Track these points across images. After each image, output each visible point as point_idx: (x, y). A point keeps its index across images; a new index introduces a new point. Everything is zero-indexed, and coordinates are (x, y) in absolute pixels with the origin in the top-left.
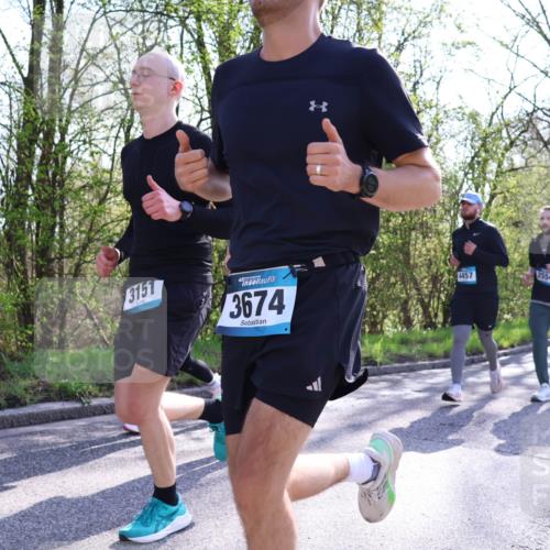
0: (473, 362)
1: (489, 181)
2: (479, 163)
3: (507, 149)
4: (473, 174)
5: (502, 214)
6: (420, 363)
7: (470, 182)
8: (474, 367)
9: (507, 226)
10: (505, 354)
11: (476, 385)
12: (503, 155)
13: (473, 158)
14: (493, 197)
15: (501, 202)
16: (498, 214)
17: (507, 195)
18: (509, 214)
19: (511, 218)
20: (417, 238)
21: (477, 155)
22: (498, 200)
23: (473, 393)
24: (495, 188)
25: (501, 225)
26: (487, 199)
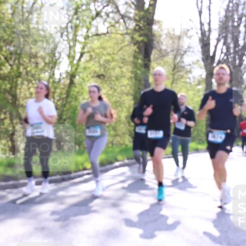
0: (63, 180)
1: (80, 42)
2: (72, 27)
3: (93, 19)
4: (67, 36)
5: (89, 68)
6: (22, 181)
7: (66, 43)
8: (64, 184)
9: (92, 77)
10: (88, 174)
11: (64, 197)
12: (90, 23)
13: (67, 24)
14: (82, 55)
15: (88, 58)
16: (85, 68)
17: (92, 53)
18: (93, 68)
19: (95, 72)
20: (22, 84)
21: (70, 22)
22: (86, 57)
23: (62, 203)
24: (83, 48)
25: (87, 77)
26: (78, 56)
